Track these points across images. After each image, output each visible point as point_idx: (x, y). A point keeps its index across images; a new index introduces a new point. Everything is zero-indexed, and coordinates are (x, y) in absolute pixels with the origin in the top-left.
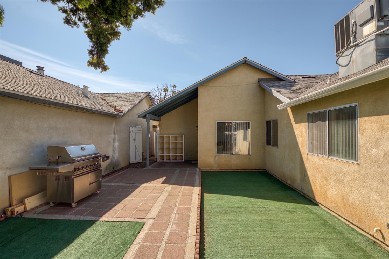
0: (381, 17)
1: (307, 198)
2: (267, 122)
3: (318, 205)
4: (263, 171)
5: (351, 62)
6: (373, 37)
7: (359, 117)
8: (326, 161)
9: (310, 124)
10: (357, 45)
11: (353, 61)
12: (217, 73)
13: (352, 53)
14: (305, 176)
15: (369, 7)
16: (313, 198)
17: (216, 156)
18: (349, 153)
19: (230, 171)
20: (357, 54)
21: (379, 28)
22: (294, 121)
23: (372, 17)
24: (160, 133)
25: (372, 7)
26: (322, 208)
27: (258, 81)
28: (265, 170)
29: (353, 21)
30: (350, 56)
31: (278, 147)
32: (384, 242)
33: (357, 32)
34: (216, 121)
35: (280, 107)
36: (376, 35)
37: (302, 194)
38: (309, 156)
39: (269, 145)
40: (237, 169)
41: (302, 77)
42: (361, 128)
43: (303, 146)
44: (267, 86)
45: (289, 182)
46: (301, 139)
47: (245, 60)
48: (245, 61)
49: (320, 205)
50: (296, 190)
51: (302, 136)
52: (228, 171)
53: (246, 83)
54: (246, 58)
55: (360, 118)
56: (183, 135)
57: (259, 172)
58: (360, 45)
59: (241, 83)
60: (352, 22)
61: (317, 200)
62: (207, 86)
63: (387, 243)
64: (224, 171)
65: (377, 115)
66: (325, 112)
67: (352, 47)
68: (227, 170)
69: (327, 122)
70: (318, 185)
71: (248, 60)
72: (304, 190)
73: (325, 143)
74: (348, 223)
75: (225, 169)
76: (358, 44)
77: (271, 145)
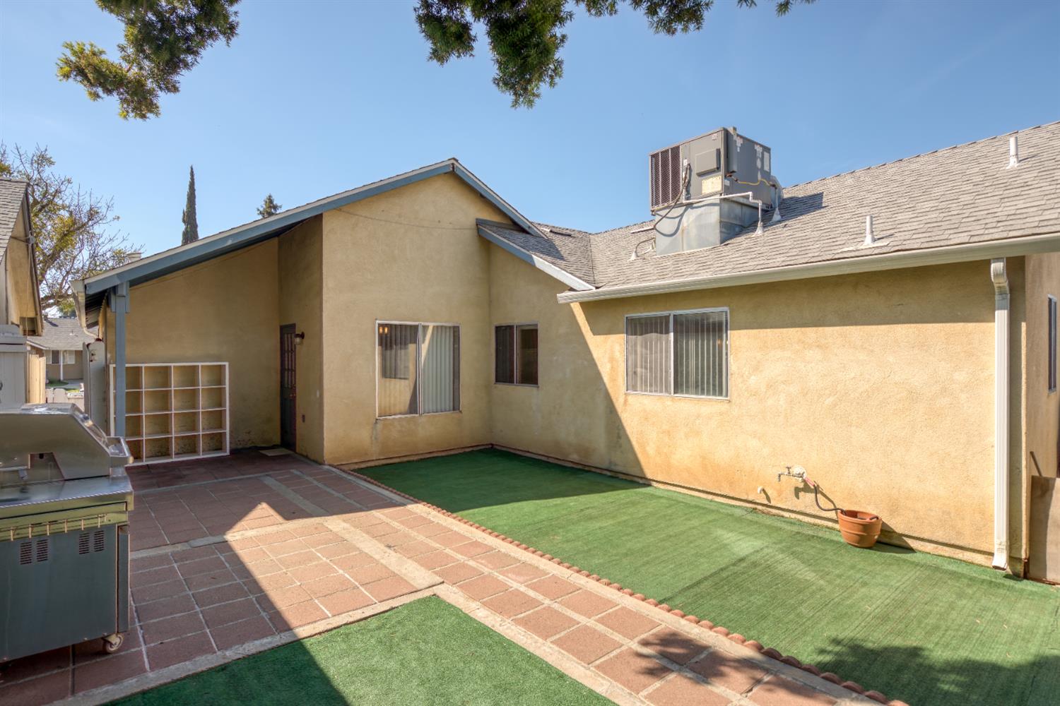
0: (729, 173)
1: (624, 478)
2: (498, 329)
3: (649, 485)
4: (487, 447)
5: (680, 231)
6: (716, 199)
7: (731, 330)
8: (669, 403)
9: (630, 337)
10: (689, 206)
11: (683, 231)
12: (386, 182)
13: (682, 215)
14: (619, 437)
15: (714, 150)
16: (640, 475)
17: (376, 423)
18: (714, 385)
19: (411, 459)
20: (691, 220)
21: (727, 190)
22: (591, 330)
23: (718, 168)
24: (109, 356)
25: (718, 151)
26: (659, 488)
27: (477, 225)
28: (490, 446)
29: (686, 163)
30: (677, 220)
31: (538, 387)
32: (769, 504)
33: (692, 182)
34: (376, 319)
35: (563, 296)
36: (721, 199)
37: (609, 474)
38: (630, 399)
39: (510, 382)
40: (430, 453)
41: (551, 231)
42: (733, 345)
43: (613, 380)
44: (511, 244)
45: (574, 457)
46: (609, 366)
47: (453, 164)
48: (453, 168)
49: (655, 483)
50: (593, 470)
51: (612, 360)
52: (409, 462)
53: (450, 223)
54: (457, 161)
55: (732, 332)
56: (227, 364)
57: (480, 451)
58: (695, 205)
59: (439, 222)
60: (684, 163)
61: (649, 476)
62: (348, 213)
63: (773, 503)
64: (399, 463)
65: (757, 328)
66: (667, 318)
67: (682, 205)
68: (405, 459)
69: (672, 335)
70: (651, 450)
71: (459, 166)
72: (616, 465)
73: (667, 372)
74: (710, 497)
75: (399, 457)
76: (692, 204)
77: (513, 382)
